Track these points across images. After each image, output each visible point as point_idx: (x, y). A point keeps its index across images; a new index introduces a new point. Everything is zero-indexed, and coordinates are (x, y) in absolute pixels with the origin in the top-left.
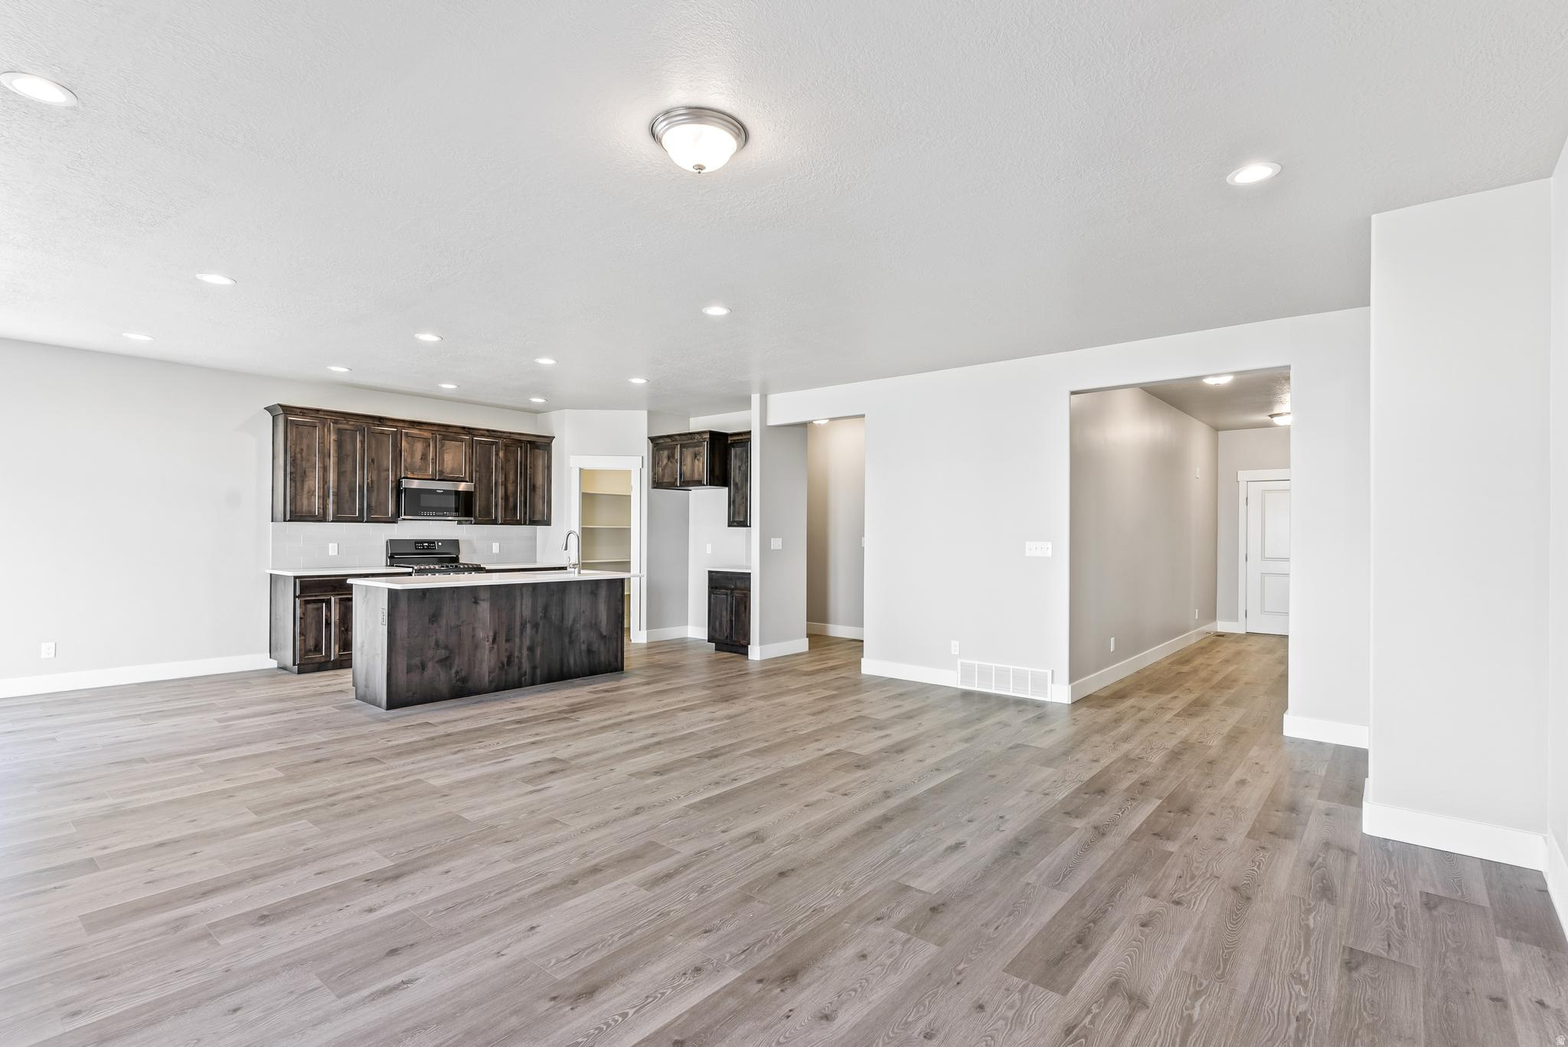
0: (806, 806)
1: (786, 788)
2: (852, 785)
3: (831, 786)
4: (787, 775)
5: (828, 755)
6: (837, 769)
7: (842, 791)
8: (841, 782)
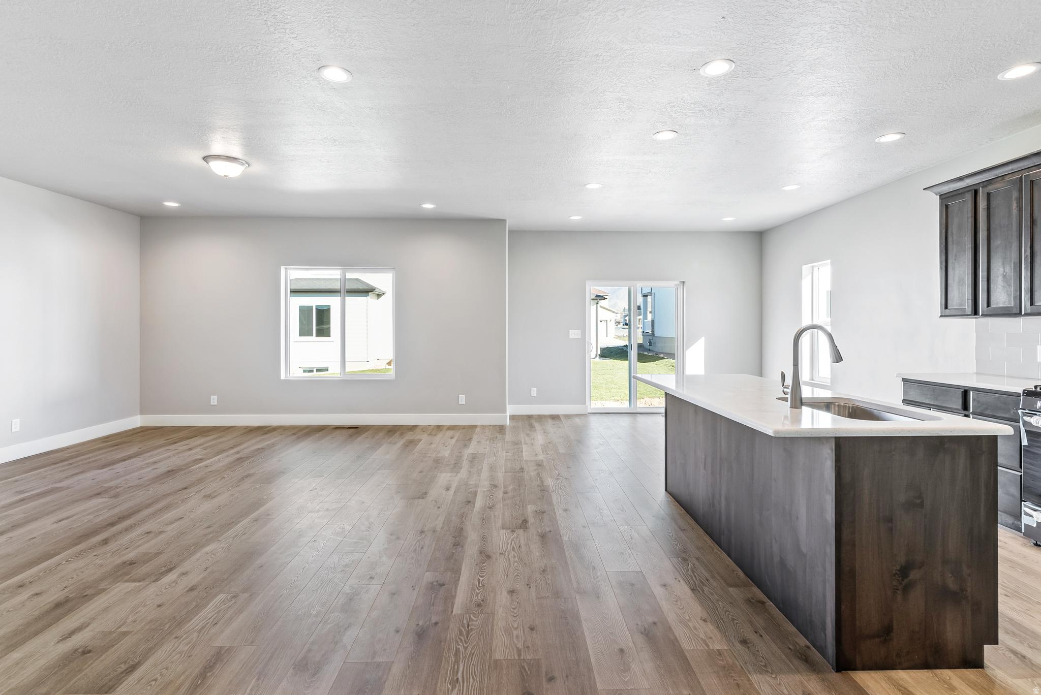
0: (183, 518)
1: (206, 525)
2: (141, 542)
3: (163, 536)
4: (211, 535)
5: (171, 570)
6: (158, 554)
7: (151, 535)
8: (153, 542)
